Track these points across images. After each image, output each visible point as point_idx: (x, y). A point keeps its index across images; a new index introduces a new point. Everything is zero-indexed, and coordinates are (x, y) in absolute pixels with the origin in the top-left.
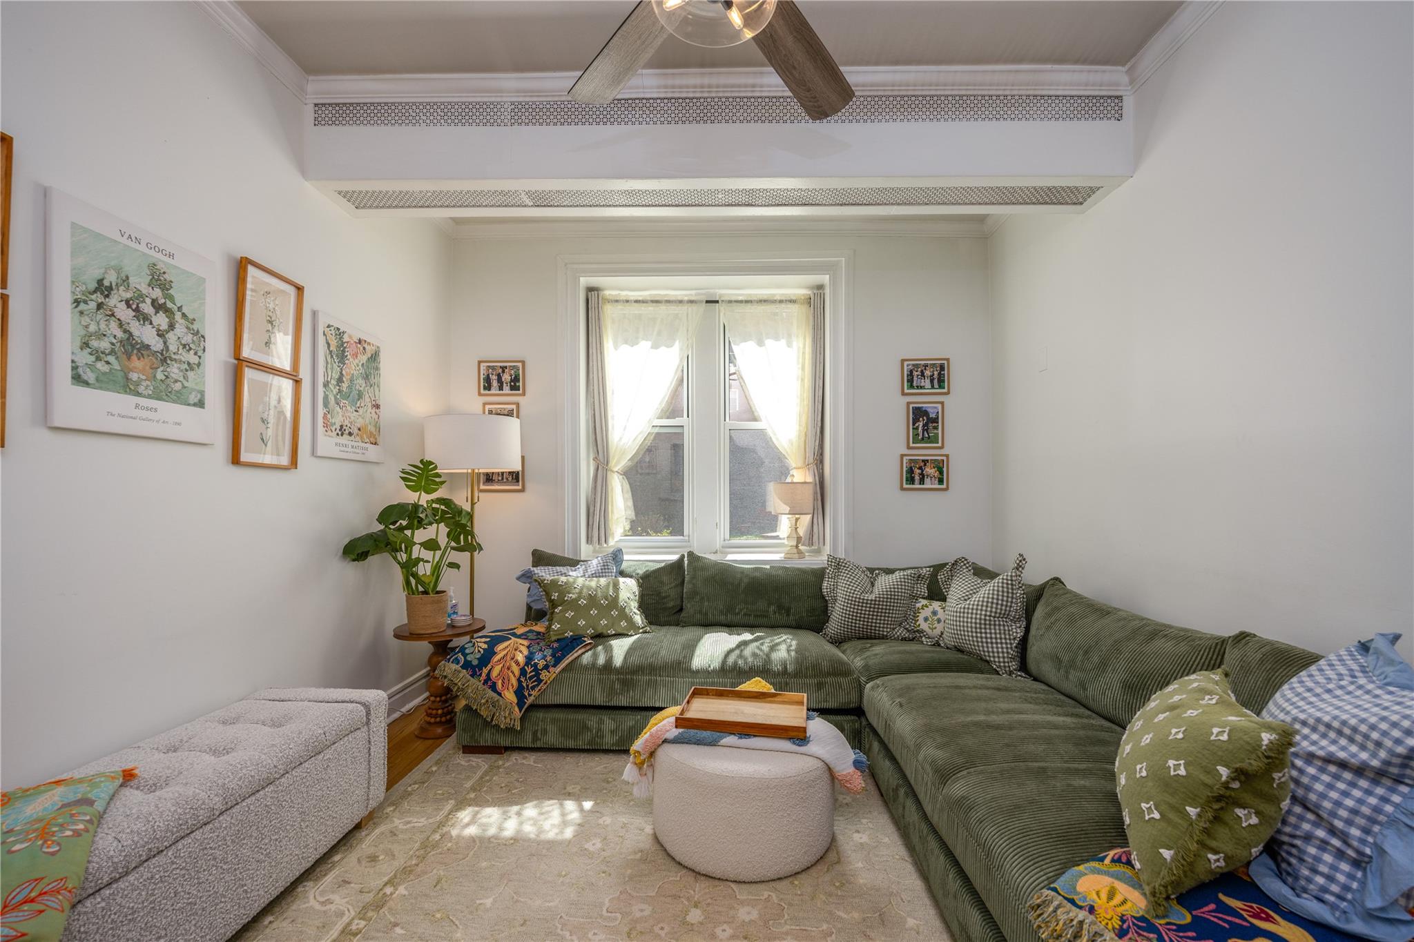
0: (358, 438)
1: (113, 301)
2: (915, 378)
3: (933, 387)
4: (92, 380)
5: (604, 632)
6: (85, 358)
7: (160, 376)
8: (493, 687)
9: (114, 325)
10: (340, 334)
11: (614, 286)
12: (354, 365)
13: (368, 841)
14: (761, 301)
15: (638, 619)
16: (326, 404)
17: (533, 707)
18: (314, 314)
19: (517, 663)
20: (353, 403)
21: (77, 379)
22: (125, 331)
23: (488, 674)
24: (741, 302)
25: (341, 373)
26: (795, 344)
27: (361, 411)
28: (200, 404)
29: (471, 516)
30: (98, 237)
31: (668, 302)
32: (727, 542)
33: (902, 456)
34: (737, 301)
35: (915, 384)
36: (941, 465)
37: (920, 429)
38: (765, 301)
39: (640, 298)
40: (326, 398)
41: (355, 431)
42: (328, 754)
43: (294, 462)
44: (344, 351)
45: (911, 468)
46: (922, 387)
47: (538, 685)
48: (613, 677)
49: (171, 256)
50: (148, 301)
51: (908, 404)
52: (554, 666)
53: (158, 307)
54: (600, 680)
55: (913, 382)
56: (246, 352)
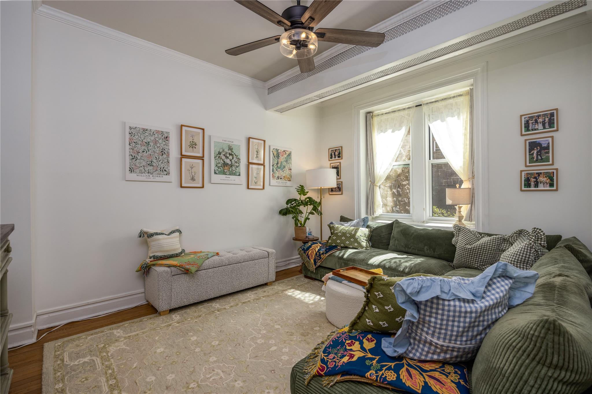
0: (284, 180)
1: (221, 155)
2: (530, 125)
3: (544, 128)
4: (218, 173)
5: (348, 246)
6: (216, 168)
7: (231, 170)
8: (309, 257)
9: (221, 160)
10: (277, 150)
11: (377, 109)
12: (282, 159)
13: (267, 288)
14: (443, 99)
15: (364, 244)
16: (273, 171)
17: (320, 266)
18: (270, 146)
19: (315, 251)
20: (282, 169)
21: (215, 173)
22: (224, 161)
23: (308, 253)
24: (433, 102)
25: (278, 162)
26: (461, 117)
27: (285, 172)
28: (239, 175)
29: (320, 203)
30: (219, 142)
31: (399, 110)
32: (430, 217)
33: (521, 171)
34: (430, 103)
35: (530, 128)
36: (552, 175)
37: (535, 155)
38: (445, 99)
39: (388, 112)
40: (273, 169)
41: (283, 178)
42: (256, 261)
43: (264, 188)
44: (279, 155)
45: (528, 178)
46: (535, 130)
47: (320, 259)
48: (342, 261)
49: (233, 142)
50: (228, 154)
51: (526, 140)
52: (325, 254)
53: (230, 154)
54: (338, 261)
55: (529, 127)
56: (250, 161)
